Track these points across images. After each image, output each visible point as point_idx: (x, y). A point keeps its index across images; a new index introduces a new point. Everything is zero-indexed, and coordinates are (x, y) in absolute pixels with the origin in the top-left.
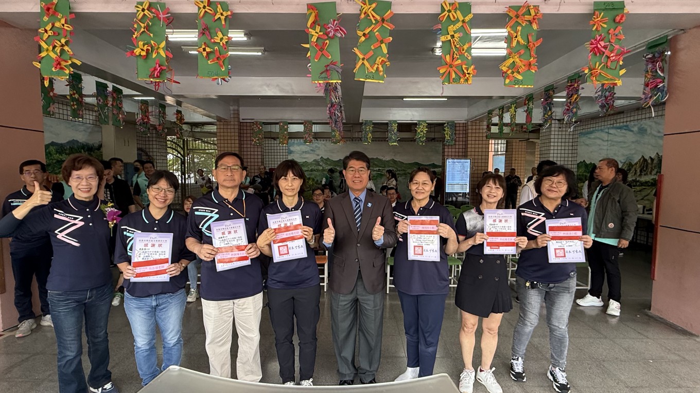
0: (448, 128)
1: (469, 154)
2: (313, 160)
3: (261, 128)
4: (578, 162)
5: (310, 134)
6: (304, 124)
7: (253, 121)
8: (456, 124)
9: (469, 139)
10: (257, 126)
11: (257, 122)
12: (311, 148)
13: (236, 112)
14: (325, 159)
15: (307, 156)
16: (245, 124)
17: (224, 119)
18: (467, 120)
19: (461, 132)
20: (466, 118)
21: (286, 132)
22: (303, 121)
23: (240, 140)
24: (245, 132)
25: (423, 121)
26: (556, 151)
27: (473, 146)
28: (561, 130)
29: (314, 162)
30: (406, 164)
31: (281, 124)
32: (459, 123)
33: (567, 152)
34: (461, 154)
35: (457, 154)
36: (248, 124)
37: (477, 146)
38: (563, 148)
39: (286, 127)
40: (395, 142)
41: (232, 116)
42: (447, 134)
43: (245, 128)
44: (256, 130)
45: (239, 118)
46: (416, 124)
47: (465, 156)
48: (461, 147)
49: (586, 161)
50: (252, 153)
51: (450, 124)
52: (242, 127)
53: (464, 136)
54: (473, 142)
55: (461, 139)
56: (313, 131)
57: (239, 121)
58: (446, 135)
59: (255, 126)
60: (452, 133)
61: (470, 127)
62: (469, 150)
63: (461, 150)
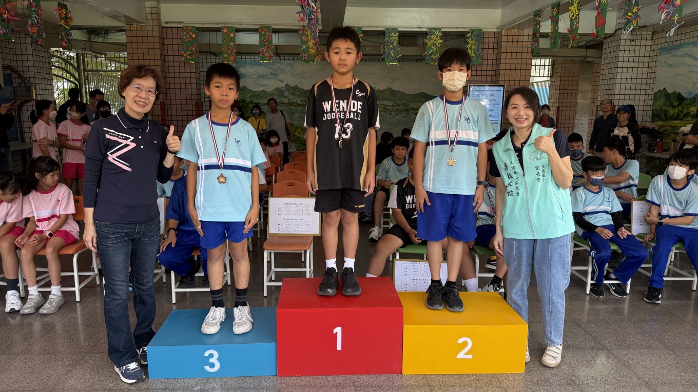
0: (472, 40)
1: (501, 78)
2: (274, 88)
3: (194, 36)
4: (656, 91)
5: (268, 47)
6: (260, 30)
7: (181, 25)
8: (484, 33)
9: (503, 55)
10: (188, 33)
11: (187, 27)
12: (271, 71)
13: (155, 11)
14: (291, 87)
15: (265, 82)
16: (169, 31)
17: (138, 22)
18: (501, 27)
19: (491, 46)
20: (500, 25)
21: (232, 44)
22: (257, 27)
23: (163, 55)
24: (170, 42)
25: (436, 29)
26: (624, 76)
27: (508, 67)
28: (633, 43)
29: (274, 92)
30: (409, 95)
31: (225, 31)
32: (489, 32)
33: (640, 76)
34: (489, 79)
35: (484, 78)
36: (175, 31)
37: (513, 67)
38: (635, 70)
39: (232, 35)
40: (393, 61)
41: (149, 17)
42: (471, 48)
43: (169, 36)
44: (187, 39)
45: (159, 20)
46: (424, 34)
47: (495, 82)
48: (490, 68)
49: (667, 89)
50: (182, 75)
51: (475, 33)
52: (165, 35)
53: (495, 52)
54: (508, 61)
55: (490, 57)
56: (274, 43)
57: (160, 25)
58: (469, 51)
59: (185, 33)
60: (478, 48)
61: (504, 39)
62: (502, 72)
63: (489, 73)
